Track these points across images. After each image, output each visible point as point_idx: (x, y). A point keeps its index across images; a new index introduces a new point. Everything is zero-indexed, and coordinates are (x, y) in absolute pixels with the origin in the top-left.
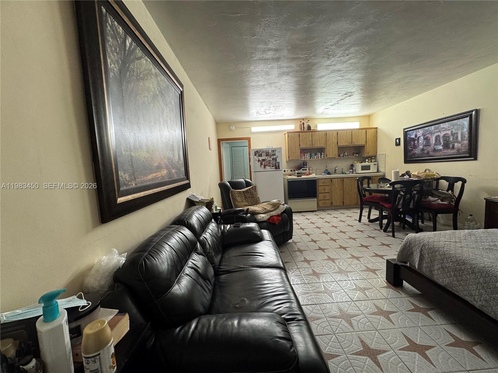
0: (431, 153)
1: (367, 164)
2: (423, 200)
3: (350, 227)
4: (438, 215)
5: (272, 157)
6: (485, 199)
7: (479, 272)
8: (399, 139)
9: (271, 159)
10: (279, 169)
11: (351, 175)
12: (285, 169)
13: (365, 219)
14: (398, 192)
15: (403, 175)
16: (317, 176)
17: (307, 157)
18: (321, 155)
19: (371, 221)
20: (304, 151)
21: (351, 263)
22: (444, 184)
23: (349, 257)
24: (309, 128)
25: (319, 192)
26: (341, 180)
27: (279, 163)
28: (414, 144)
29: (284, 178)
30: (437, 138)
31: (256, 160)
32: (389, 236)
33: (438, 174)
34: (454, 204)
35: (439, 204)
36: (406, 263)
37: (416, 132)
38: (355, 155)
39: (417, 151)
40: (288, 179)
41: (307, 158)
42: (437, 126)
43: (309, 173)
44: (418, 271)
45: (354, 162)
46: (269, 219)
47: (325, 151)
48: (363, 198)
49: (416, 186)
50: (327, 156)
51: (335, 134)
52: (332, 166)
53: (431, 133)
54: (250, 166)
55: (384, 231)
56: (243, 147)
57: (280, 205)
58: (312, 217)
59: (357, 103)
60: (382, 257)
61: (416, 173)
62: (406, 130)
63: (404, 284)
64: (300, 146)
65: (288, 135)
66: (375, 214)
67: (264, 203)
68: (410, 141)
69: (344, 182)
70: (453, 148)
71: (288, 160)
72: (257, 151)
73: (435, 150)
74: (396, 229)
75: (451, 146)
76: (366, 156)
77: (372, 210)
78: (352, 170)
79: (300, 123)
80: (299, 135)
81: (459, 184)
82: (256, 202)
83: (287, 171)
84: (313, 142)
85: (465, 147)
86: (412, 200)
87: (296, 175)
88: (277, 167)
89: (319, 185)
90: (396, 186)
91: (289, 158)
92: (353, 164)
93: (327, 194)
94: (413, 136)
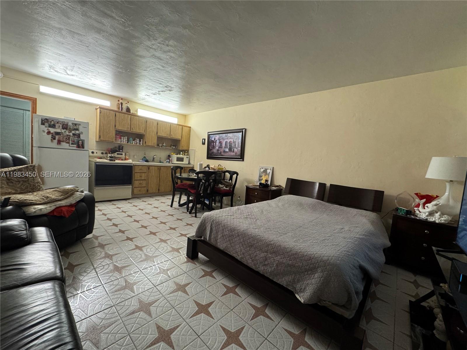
0: (222, 153)
1: (181, 156)
2: (216, 187)
3: (162, 212)
4: (224, 197)
5: (73, 132)
6: (246, 186)
7: (241, 235)
8: (205, 139)
9: (71, 134)
10: (83, 148)
11: (168, 164)
12: (93, 151)
13: (176, 204)
14: (201, 180)
15: (205, 168)
16: (133, 162)
17: (124, 140)
18: (140, 141)
19: (181, 205)
20: (120, 134)
21: (159, 246)
22: (228, 175)
23: (158, 241)
24: (128, 110)
25: (135, 179)
26: (158, 169)
27: (83, 142)
28: (213, 145)
29: (89, 161)
30: (226, 142)
31: (44, 131)
32: (192, 217)
33: (225, 168)
34: (232, 190)
35: (224, 189)
36: (201, 237)
37: (215, 137)
38: (172, 147)
39: (215, 151)
40: (96, 163)
41: (124, 142)
42: (226, 134)
43: (125, 158)
44: (209, 242)
45: (171, 153)
46: (53, 211)
47: (144, 138)
48: (175, 185)
49: (212, 176)
50: (145, 143)
51: (155, 124)
52: (151, 154)
53: (223, 139)
54: (32, 138)
55: (189, 213)
56: (24, 110)
57: (75, 192)
58: (125, 206)
59: (176, 100)
60: (185, 235)
61: (213, 167)
62: (209, 133)
63: (199, 255)
64: (115, 127)
65: (100, 111)
66: (184, 199)
67: (48, 190)
68: (211, 142)
69: (161, 170)
70: (233, 151)
71: (98, 140)
72: (46, 119)
73: (224, 152)
74: (198, 210)
75: (233, 150)
76: (181, 149)
77: (182, 196)
78: (168, 160)
79: (118, 102)
80: (115, 114)
81: (235, 176)
82: (34, 188)
83: (97, 153)
84: (132, 127)
85: (239, 152)
86: (209, 187)
87: (109, 159)
88: (80, 145)
89: (135, 172)
90: (200, 175)
91: (100, 138)
92: (170, 155)
93: (144, 181)
94: (213, 139)
